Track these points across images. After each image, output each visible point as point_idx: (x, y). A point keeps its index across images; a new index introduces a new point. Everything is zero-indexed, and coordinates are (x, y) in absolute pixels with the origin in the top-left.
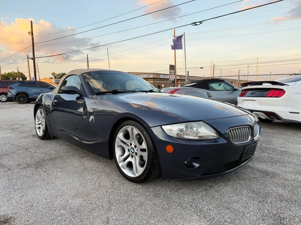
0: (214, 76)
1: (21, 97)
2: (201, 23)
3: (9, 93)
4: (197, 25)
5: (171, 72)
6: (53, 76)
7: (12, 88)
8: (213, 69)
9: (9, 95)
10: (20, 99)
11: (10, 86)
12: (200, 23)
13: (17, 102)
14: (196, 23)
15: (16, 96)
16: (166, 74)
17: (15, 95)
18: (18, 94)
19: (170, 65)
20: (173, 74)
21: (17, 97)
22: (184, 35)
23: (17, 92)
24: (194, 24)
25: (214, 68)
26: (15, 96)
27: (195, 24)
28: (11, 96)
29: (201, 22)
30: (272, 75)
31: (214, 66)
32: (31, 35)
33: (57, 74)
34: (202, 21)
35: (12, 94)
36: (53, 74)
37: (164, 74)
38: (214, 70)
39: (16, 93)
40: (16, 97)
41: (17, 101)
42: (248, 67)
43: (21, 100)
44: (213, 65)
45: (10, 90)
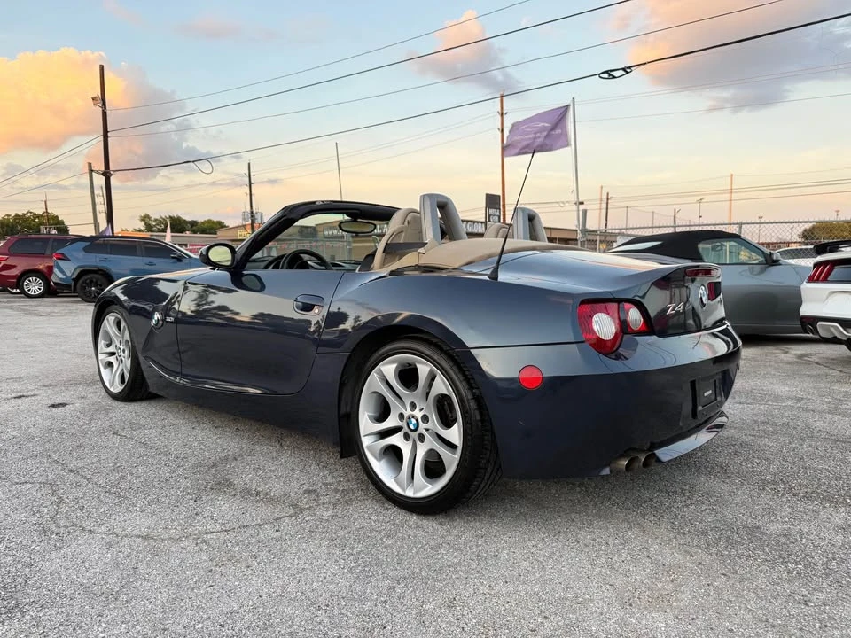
0: (609, 227)
1: (91, 281)
2: (627, 73)
3: (56, 270)
4: (614, 77)
5: (489, 216)
6: (143, 224)
7: (64, 258)
8: (604, 206)
9: (57, 276)
10: (87, 289)
11: (58, 252)
12: (624, 73)
13: (79, 299)
14: (612, 73)
15: (76, 280)
16: (471, 221)
17: (74, 276)
18: (83, 273)
19: (487, 195)
20: (497, 219)
21: (80, 281)
22: (571, 108)
23: (79, 267)
24: (606, 75)
25: (607, 203)
26: (73, 279)
27: (609, 74)
28: (61, 279)
29: (626, 70)
30: (767, 223)
31: (608, 199)
32: (100, 105)
33: (156, 220)
34: (629, 68)
35: (65, 275)
36: (145, 218)
37: (468, 221)
38: (607, 209)
39: (78, 271)
40: (75, 285)
41: (82, 294)
42: (700, 201)
43: (91, 292)
44: (605, 197)
45: (59, 261)
